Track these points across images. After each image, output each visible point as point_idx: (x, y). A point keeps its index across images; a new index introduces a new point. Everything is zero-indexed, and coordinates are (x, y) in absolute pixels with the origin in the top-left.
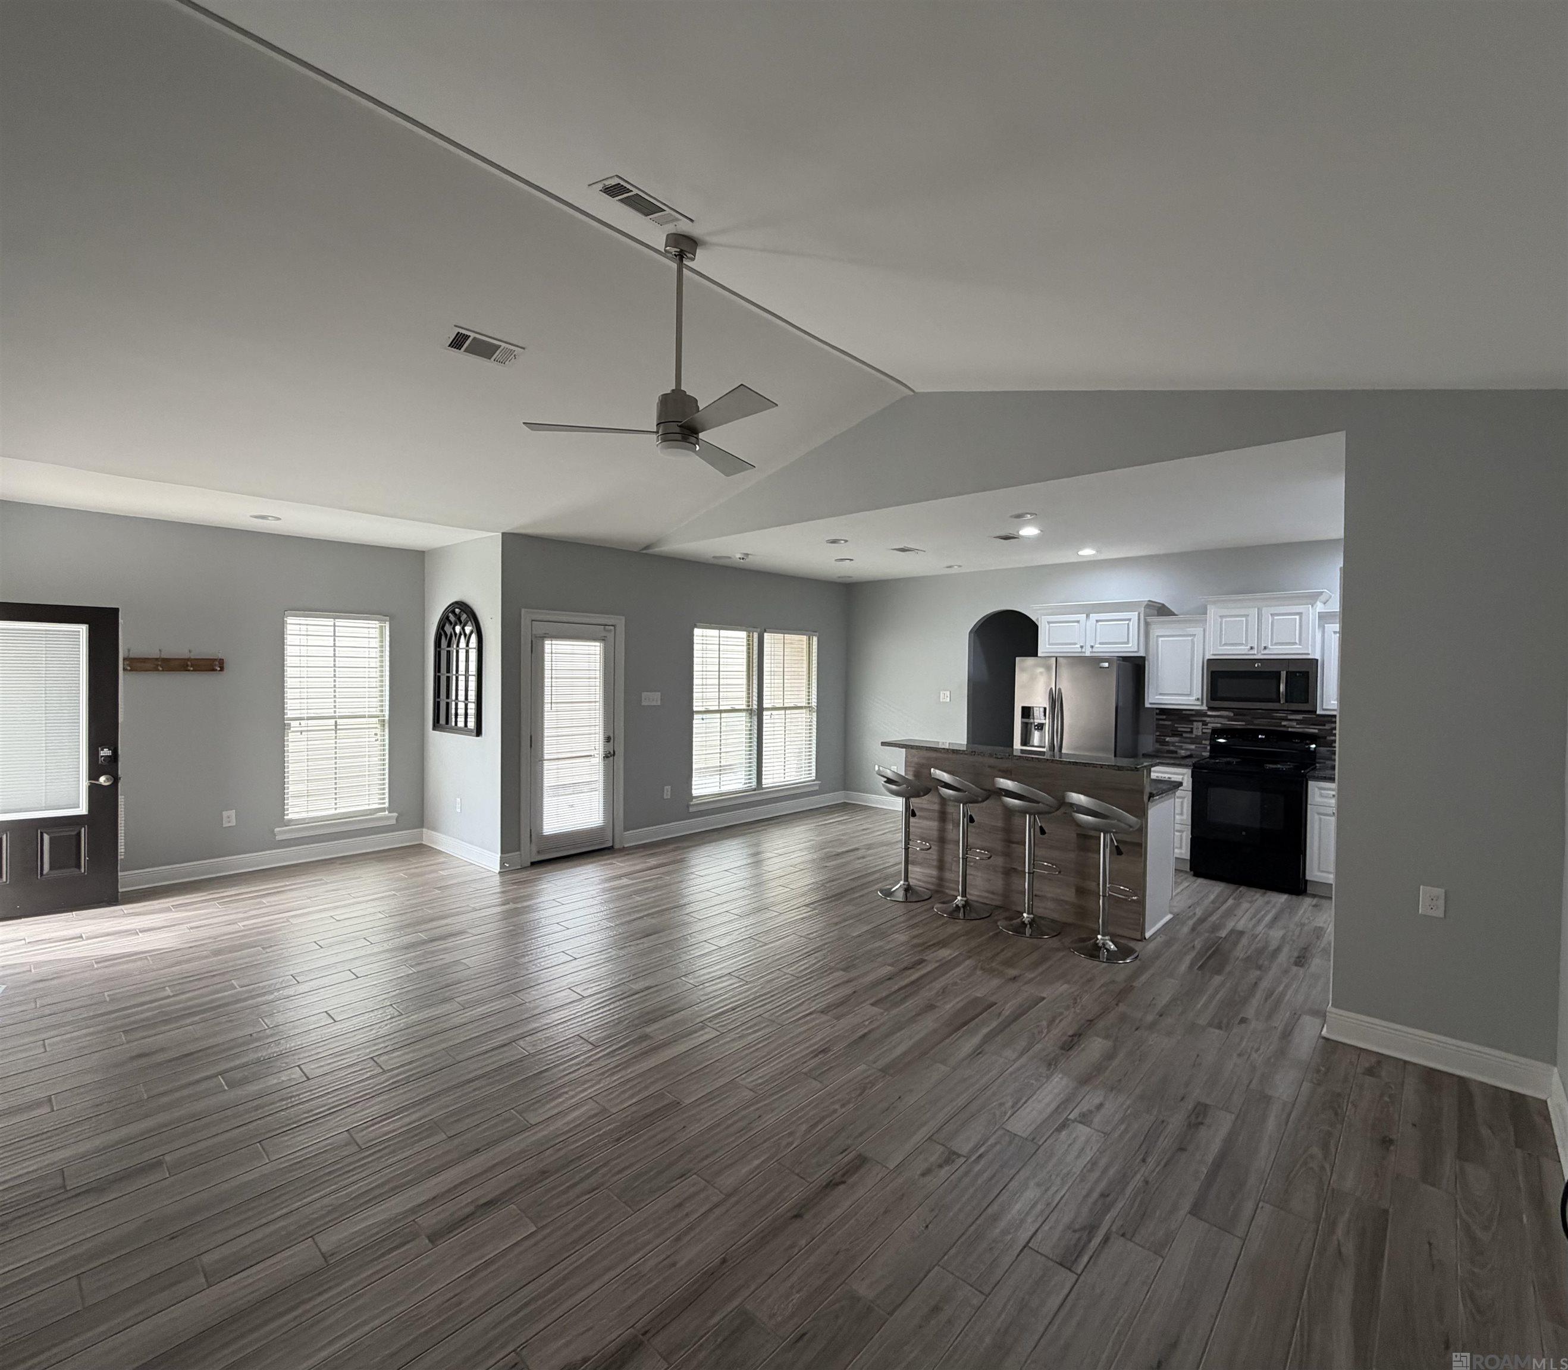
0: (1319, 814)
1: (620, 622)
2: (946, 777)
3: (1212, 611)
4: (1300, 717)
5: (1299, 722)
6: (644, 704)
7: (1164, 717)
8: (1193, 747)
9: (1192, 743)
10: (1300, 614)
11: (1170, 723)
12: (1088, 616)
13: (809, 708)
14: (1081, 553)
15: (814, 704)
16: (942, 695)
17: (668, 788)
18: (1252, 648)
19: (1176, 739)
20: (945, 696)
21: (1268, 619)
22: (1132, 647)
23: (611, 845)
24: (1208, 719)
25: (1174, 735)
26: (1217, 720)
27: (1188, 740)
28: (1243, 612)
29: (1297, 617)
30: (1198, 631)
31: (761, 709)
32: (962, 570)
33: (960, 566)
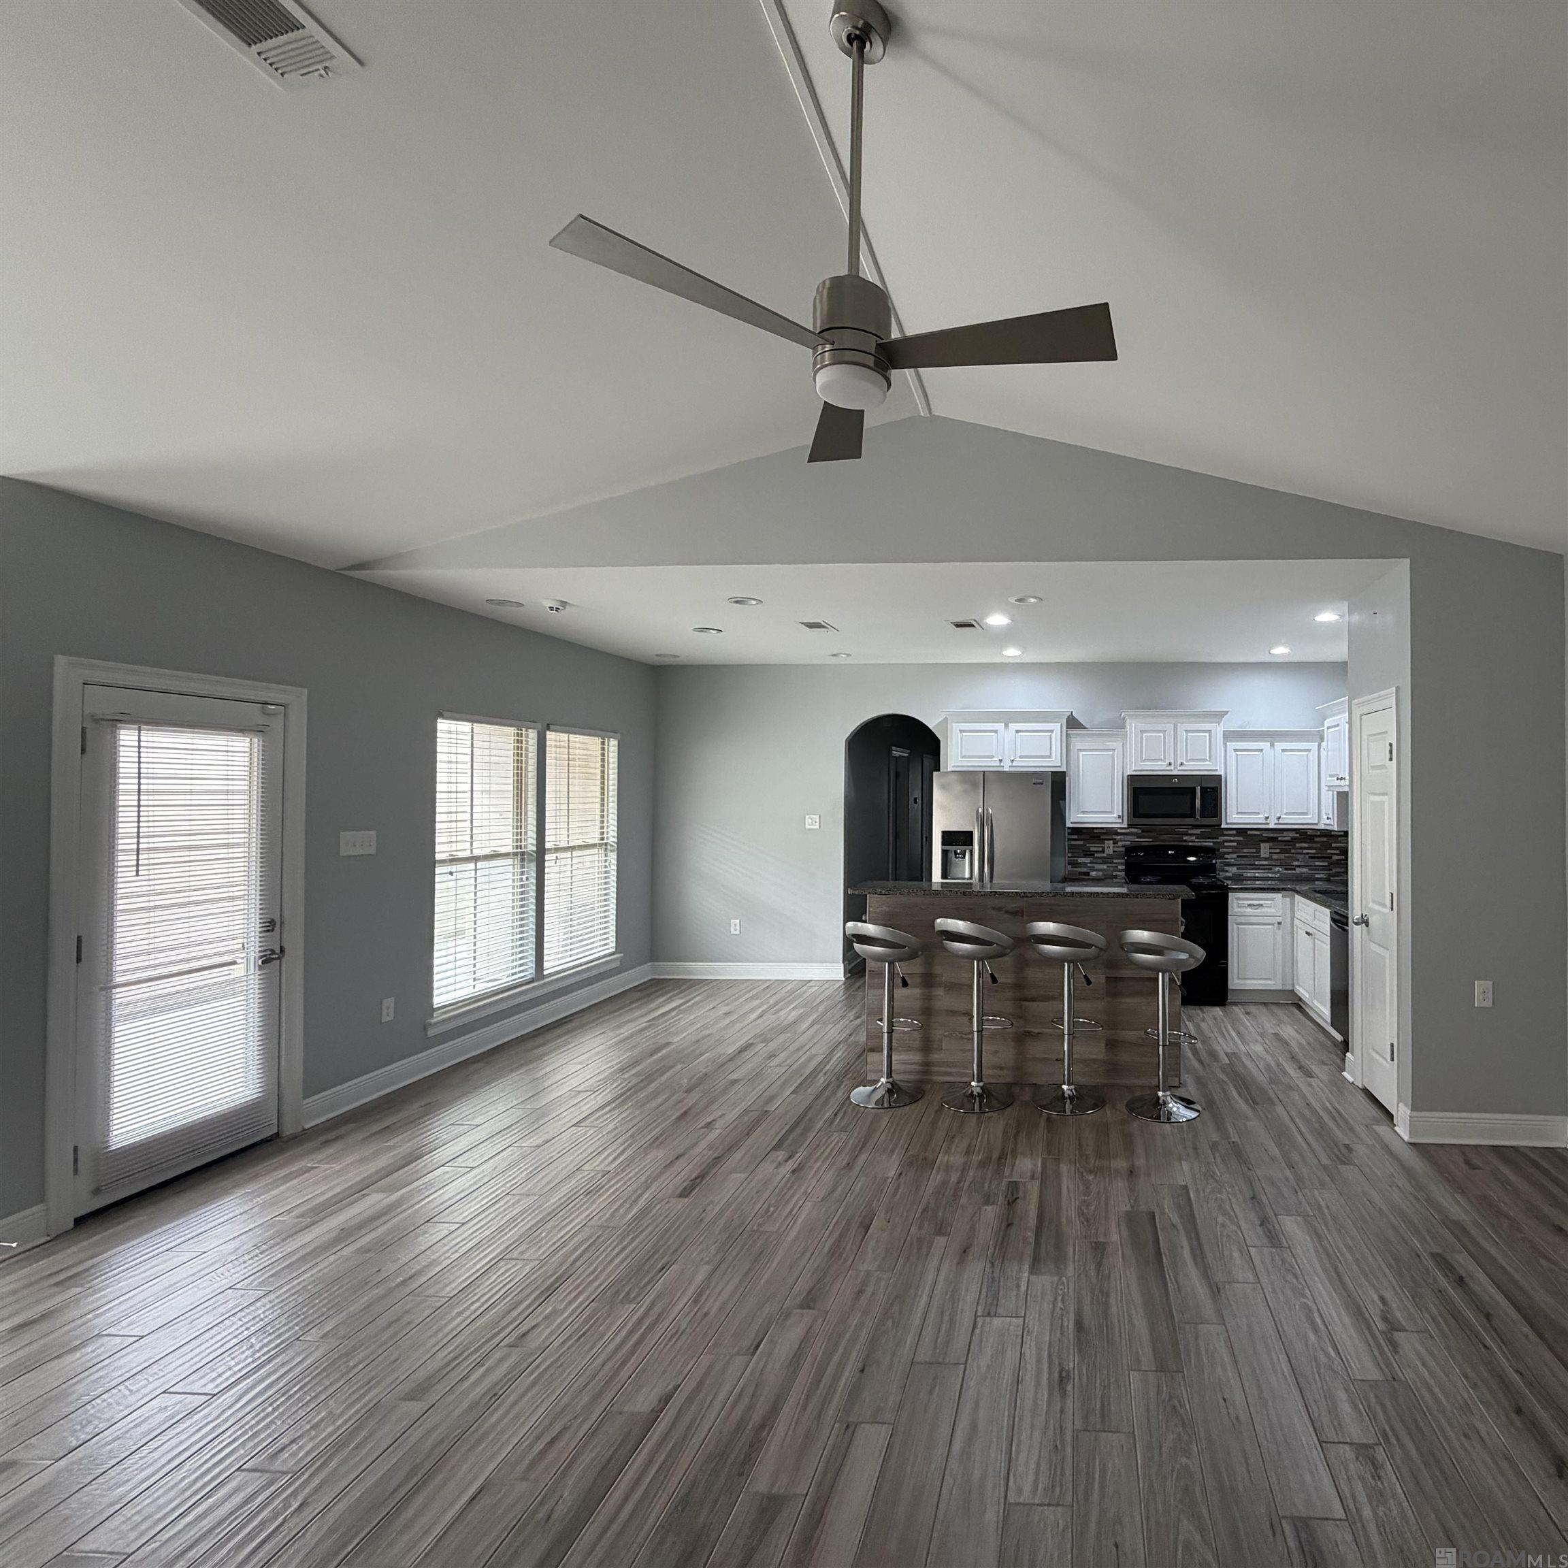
0: (1237, 924)
1: (297, 698)
2: (960, 926)
3: (1132, 726)
4: (1198, 831)
5: (1198, 836)
6: (343, 853)
7: (1076, 837)
8: (1105, 867)
9: (1104, 863)
10: (1209, 732)
11: (1081, 843)
12: (1006, 725)
13: (603, 845)
14: (1005, 653)
15: (612, 840)
16: (808, 820)
17: (389, 1003)
18: (1170, 764)
19: (1087, 860)
20: (812, 822)
21: (1182, 735)
22: (1054, 762)
23: (276, 1131)
24: (1119, 837)
25: (1085, 856)
26: (1127, 838)
27: (1100, 861)
28: (1160, 727)
29: (1207, 734)
30: (1117, 745)
31: (541, 851)
32: (849, 661)
33: (849, 655)
